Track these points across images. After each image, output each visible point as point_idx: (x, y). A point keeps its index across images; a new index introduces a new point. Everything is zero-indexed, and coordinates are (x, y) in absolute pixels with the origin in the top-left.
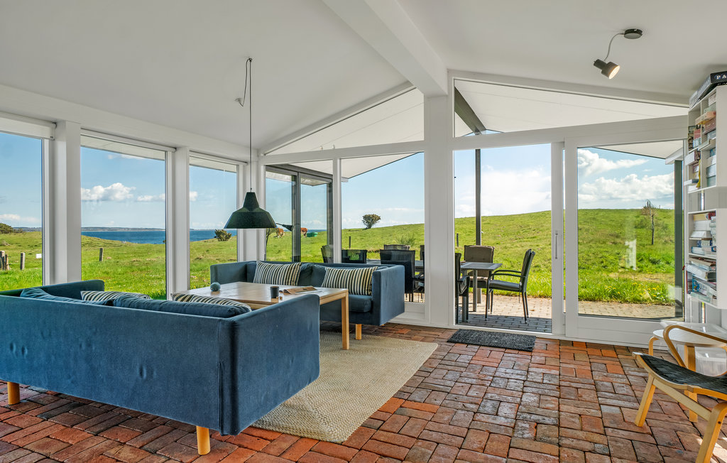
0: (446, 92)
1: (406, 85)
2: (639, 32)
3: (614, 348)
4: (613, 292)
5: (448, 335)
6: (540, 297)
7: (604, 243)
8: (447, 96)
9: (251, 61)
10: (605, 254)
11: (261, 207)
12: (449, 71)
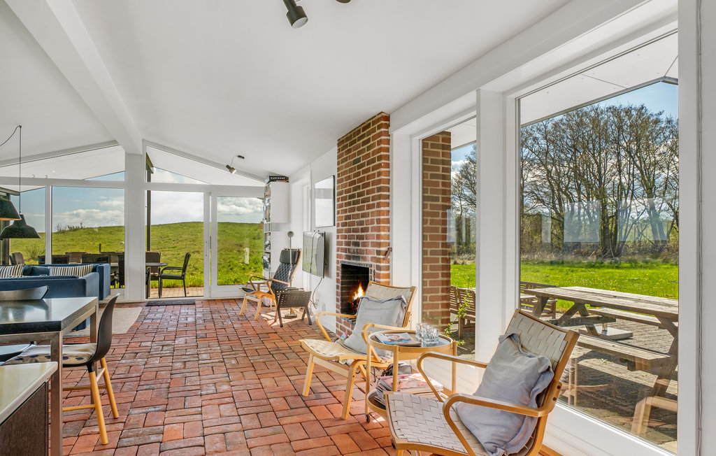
0: (142, 153)
1: (113, 143)
2: (243, 158)
3: (234, 299)
4: (235, 280)
5: (146, 304)
6: (190, 286)
7: (231, 251)
8: (141, 156)
9: (20, 127)
10: (232, 259)
11: (28, 224)
12: (143, 140)
